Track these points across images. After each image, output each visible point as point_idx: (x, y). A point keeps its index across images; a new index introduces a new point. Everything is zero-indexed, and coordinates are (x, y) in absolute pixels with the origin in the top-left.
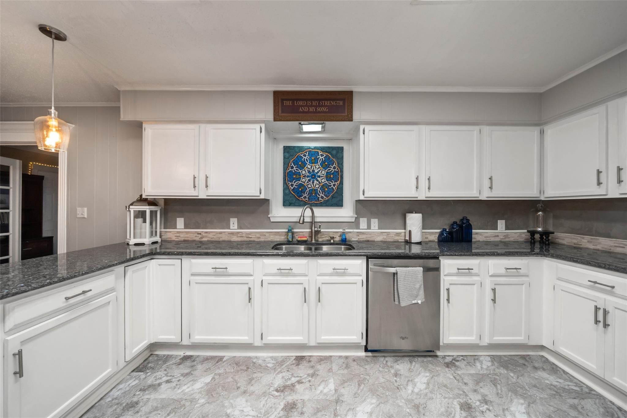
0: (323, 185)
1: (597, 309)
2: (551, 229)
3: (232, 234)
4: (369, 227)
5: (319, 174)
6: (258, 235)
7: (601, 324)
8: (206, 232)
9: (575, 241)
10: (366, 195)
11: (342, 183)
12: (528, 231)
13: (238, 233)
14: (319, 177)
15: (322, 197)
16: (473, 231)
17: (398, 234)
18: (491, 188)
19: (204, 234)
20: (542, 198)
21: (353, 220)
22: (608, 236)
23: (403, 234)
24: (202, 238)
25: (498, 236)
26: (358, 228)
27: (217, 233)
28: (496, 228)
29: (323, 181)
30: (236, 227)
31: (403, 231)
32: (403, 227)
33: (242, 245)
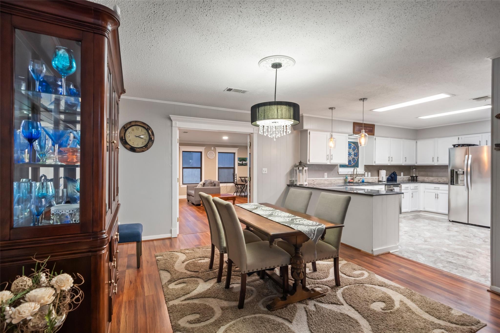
0: (353, 159)
1: (436, 194)
2: (417, 175)
3: (325, 180)
4: (368, 176)
5: (352, 153)
6: (334, 180)
7: (437, 198)
8: (316, 180)
9: (423, 179)
10: (376, 163)
11: (358, 158)
12: (411, 176)
13: (327, 179)
14: (352, 155)
15: (353, 164)
16: (397, 177)
17: (376, 179)
18: (406, 161)
19: (315, 181)
20: (416, 165)
21: (364, 173)
22: (432, 176)
23: (377, 179)
24: (314, 182)
25: (401, 179)
26: (365, 177)
27: (320, 180)
28: (401, 176)
29: (353, 156)
30: (327, 177)
31: (377, 177)
32: (377, 175)
33: (329, 185)
